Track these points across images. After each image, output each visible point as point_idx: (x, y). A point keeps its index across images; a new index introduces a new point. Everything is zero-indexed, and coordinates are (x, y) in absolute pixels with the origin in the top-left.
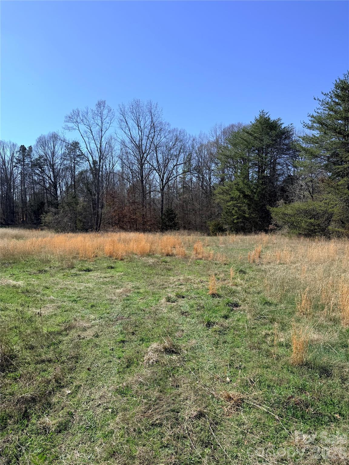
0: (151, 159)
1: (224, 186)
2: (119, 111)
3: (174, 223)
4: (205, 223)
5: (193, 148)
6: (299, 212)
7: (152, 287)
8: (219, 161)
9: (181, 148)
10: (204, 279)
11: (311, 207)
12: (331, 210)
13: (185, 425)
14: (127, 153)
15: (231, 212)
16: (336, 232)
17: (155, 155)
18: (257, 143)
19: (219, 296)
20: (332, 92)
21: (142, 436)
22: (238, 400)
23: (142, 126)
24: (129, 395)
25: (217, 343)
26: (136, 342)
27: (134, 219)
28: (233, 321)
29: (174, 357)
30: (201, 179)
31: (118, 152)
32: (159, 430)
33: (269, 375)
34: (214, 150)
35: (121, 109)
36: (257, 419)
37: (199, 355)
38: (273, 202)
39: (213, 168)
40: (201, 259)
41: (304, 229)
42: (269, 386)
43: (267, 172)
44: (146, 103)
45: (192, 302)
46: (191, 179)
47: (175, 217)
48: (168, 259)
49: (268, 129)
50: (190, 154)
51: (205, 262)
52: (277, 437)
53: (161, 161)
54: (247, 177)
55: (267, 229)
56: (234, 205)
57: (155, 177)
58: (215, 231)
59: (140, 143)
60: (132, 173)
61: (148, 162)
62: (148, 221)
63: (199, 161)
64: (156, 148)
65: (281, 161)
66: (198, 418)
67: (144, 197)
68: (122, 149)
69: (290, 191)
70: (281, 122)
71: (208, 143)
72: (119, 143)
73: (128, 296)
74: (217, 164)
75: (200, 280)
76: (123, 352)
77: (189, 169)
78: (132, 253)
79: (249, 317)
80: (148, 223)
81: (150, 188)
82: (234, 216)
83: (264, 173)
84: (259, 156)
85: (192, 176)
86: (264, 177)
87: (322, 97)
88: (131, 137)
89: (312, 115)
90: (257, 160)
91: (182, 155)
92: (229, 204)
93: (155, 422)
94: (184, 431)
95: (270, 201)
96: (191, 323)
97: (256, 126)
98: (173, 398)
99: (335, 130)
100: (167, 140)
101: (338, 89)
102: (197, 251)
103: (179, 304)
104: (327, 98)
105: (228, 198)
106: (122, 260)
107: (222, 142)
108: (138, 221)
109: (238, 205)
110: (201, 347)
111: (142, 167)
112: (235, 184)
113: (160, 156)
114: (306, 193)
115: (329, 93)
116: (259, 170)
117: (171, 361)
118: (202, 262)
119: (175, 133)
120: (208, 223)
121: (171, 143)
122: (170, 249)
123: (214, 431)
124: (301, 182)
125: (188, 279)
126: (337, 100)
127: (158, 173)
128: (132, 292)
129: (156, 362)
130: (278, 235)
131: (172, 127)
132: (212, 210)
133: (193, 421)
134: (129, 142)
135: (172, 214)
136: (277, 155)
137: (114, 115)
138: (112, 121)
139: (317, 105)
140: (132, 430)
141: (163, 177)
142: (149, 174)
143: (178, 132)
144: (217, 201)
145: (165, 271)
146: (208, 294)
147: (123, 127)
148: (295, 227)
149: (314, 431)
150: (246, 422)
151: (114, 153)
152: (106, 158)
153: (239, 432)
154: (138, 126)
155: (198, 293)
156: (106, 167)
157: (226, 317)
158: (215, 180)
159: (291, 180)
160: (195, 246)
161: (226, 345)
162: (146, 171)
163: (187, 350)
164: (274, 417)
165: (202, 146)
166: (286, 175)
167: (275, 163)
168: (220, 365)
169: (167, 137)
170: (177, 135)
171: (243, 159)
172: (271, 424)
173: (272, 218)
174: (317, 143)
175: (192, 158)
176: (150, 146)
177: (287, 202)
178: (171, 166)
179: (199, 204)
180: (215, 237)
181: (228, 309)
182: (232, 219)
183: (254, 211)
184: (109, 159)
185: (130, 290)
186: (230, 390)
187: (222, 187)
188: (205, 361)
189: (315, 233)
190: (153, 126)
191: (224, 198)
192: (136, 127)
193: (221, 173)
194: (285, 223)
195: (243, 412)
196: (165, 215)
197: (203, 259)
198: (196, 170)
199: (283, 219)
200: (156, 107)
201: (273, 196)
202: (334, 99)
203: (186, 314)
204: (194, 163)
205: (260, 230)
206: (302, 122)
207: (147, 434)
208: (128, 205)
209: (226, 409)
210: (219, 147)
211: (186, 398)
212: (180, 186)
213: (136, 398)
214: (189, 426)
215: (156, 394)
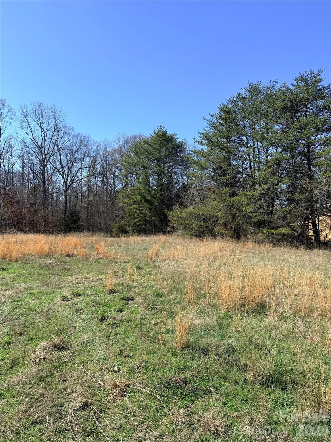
0: (54, 161)
1: (127, 191)
2: (20, 111)
3: (78, 226)
4: (110, 225)
5: (98, 154)
6: (192, 216)
7: (47, 287)
8: (123, 168)
9: (85, 153)
10: (102, 276)
11: (201, 212)
12: (216, 214)
13: (68, 417)
14: (28, 153)
15: (134, 215)
16: (221, 233)
17: (59, 157)
18: (156, 154)
19: (116, 292)
20: (217, 114)
21: (20, 436)
22: (124, 387)
23: (45, 129)
24: (9, 397)
25: (109, 336)
26: (23, 342)
27: (34, 221)
28: (127, 314)
29: (64, 353)
30: (106, 183)
31: (19, 152)
32: (39, 427)
33: (154, 360)
34: (118, 157)
35: (22, 109)
36: (141, 402)
37: (90, 349)
38: (170, 207)
39: (117, 173)
40: (102, 258)
41: (196, 231)
42: (154, 370)
43: (165, 180)
44: (49, 107)
45: (88, 299)
46: (96, 183)
47: (79, 219)
48: (68, 259)
49: (166, 142)
50: (95, 159)
51: (106, 261)
52: (158, 416)
53: (65, 164)
54: (148, 183)
55: (165, 231)
56: (136, 209)
57: (59, 180)
58: (118, 233)
59: (43, 145)
60: (33, 173)
61: (50, 163)
62: (49, 223)
63: (103, 166)
64: (59, 150)
65: (177, 171)
66: (82, 409)
67: (46, 197)
68: (22, 149)
69: (184, 198)
70: (177, 137)
71: (112, 150)
72: (20, 143)
73: (19, 297)
74: (120, 170)
75: (99, 278)
76: (7, 353)
77: (93, 173)
78: (29, 254)
79: (141, 308)
80: (50, 225)
81: (53, 190)
82: (136, 218)
83: (162, 181)
84: (158, 165)
85: (97, 179)
86: (162, 184)
87: (209, 118)
88: (33, 138)
89: (201, 132)
90: (156, 168)
91: (87, 159)
92: (132, 207)
93: (36, 420)
94: (67, 424)
95: (168, 205)
96: (85, 319)
97: (155, 138)
98: (58, 393)
99: (219, 147)
100: (71, 144)
101: (222, 112)
102: (98, 250)
103: (75, 302)
104: (213, 119)
105: (130, 202)
106: (16, 261)
107: (125, 150)
108: (38, 223)
109: (140, 208)
110: (93, 341)
111: (44, 168)
112: (137, 189)
113: (64, 158)
114: (197, 200)
115: (214, 114)
116: (158, 178)
117: (59, 357)
118: (102, 261)
119: (79, 138)
120: (112, 225)
121: (75, 147)
122: (70, 250)
123: (97, 419)
124: (193, 190)
125: (86, 278)
126: (221, 122)
127: (61, 175)
128: (24, 293)
129: (44, 360)
130: (175, 236)
131: (76, 132)
132: (116, 213)
133: (77, 413)
134: (31, 143)
135: (76, 216)
136: (173, 166)
137: (15, 115)
138: (12, 121)
139: (205, 124)
140: (9, 432)
141: (67, 180)
142: (51, 175)
143: (83, 137)
144: (121, 204)
145: (63, 271)
146: (105, 291)
147: (25, 127)
148: (188, 229)
149: (190, 405)
150: (130, 406)
151: (14, 153)
152: (4, 157)
153: (122, 416)
154: (41, 128)
155: (96, 291)
156: (4, 166)
157: (120, 311)
158: (119, 186)
159: (185, 188)
160: (97, 246)
161: (117, 336)
162: (48, 173)
163: (78, 345)
164: (157, 397)
165: (106, 152)
166: (181, 184)
167: (171, 173)
168: (109, 356)
169: (71, 141)
170: (81, 140)
171: (144, 167)
172: (152, 405)
173: (169, 221)
174: (205, 157)
175: (97, 163)
176: (54, 148)
177: (182, 207)
178: (75, 169)
179: (104, 207)
180: (118, 238)
181: (123, 304)
182: (134, 221)
183: (154, 214)
184: (8, 158)
185: (22, 291)
186: (117, 378)
187: (125, 191)
188: (95, 354)
189: (204, 234)
190: (57, 129)
191: (127, 201)
192: (39, 129)
193: (125, 179)
194: (180, 225)
195: (128, 397)
196: (69, 217)
197: (104, 258)
198: (100, 174)
199: (178, 221)
200: (60, 112)
201: (171, 201)
202: (218, 120)
203: (81, 311)
204: (99, 167)
205: (159, 232)
206: (193, 138)
207: (26, 433)
208: (28, 206)
209: (111, 396)
210: (122, 155)
211: (72, 392)
212: (84, 189)
213: (17, 398)
214: (72, 419)
215: (40, 391)
